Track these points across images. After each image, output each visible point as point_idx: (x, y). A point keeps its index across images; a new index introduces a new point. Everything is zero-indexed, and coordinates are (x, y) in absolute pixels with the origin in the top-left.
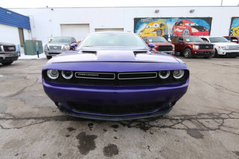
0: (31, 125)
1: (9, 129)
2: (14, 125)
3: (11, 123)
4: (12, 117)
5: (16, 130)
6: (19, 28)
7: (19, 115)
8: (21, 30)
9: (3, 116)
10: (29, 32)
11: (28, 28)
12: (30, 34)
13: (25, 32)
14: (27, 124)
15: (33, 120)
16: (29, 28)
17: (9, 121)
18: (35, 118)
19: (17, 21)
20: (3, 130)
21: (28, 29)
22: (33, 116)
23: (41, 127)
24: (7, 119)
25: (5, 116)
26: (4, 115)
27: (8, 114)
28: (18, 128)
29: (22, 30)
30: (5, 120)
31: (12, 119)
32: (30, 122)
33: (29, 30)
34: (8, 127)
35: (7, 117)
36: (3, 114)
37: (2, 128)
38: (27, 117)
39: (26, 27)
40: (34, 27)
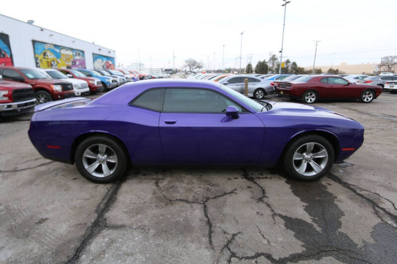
0: (364, 190)
1: (387, 200)
2: (379, 199)
3: (382, 203)
4: (377, 208)
5: (381, 195)
7: (367, 205)
9: (387, 217)
14: (367, 193)
15: (358, 191)
17: (383, 206)
18: (355, 192)
20: (394, 202)
22: (354, 194)
23: (359, 184)
24: (383, 209)
25: (383, 216)
26: (384, 218)
27: (379, 216)
28: (378, 195)
30: (387, 210)
31: (378, 206)
32: (362, 193)
34: (388, 202)
35: (382, 212)
36: (386, 220)
37: (393, 205)
38: (360, 198)
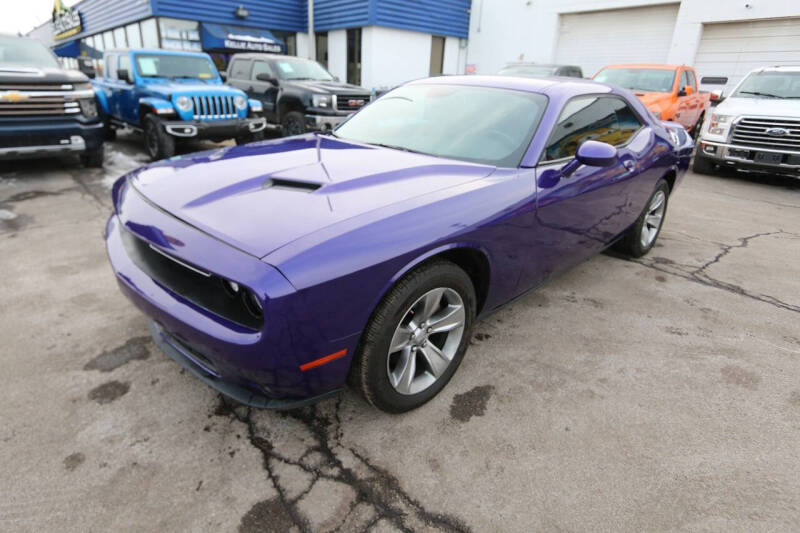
6: (434, 37)
8: (439, 41)
10: (461, 47)
11: (460, 35)
12: (463, 52)
13: (451, 45)
16: (462, 34)
19: (433, 14)
21: (460, 38)
29: (444, 40)
33: (464, 41)
39: (455, 32)
40: (479, 30)
